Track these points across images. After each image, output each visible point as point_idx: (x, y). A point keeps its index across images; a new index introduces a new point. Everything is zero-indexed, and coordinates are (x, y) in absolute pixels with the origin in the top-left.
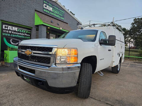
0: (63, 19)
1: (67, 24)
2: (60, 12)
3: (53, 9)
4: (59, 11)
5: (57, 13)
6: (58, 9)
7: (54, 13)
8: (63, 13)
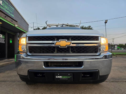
0: (13, 16)
1: (17, 22)
2: (10, 8)
3: (3, 3)
4: (9, 6)
5: (7, 8)
6: (7, 4)
7: (4, 8)
8: (13, 10)
